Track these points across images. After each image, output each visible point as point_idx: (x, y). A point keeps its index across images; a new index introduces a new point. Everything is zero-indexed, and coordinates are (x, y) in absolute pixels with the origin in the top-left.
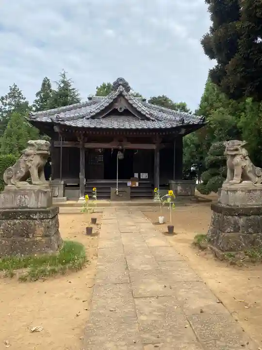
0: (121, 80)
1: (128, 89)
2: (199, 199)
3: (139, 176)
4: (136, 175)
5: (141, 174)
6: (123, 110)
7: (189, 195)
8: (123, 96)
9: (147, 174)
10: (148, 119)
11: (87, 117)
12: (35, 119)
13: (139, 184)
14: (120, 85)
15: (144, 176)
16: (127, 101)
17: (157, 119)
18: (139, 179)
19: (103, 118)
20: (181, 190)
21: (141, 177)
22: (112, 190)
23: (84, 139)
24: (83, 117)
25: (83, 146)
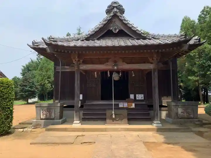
0: (115, 3)
1: (122, 11)
2: (204, 122)
3: (135, 97)
4: (132, 96)
5: (137, 95)
6: (118, 30)
7: (191, 118)
8: (118, 17)
9: (143, 95)
10: (145, 38)
11: (81, 39)
12: (38, 46)
13: (135, 105)
14: (114, 7)
15: (140, 97)
16: (121, 20)
17: (153, 38)
18: (135, 100)
19: (98, 39)
20: (182, 112)
21: (137, 99)
22: (108, 112)
23: (79, 61)
24: (78, 40)
25: (78, 67)
